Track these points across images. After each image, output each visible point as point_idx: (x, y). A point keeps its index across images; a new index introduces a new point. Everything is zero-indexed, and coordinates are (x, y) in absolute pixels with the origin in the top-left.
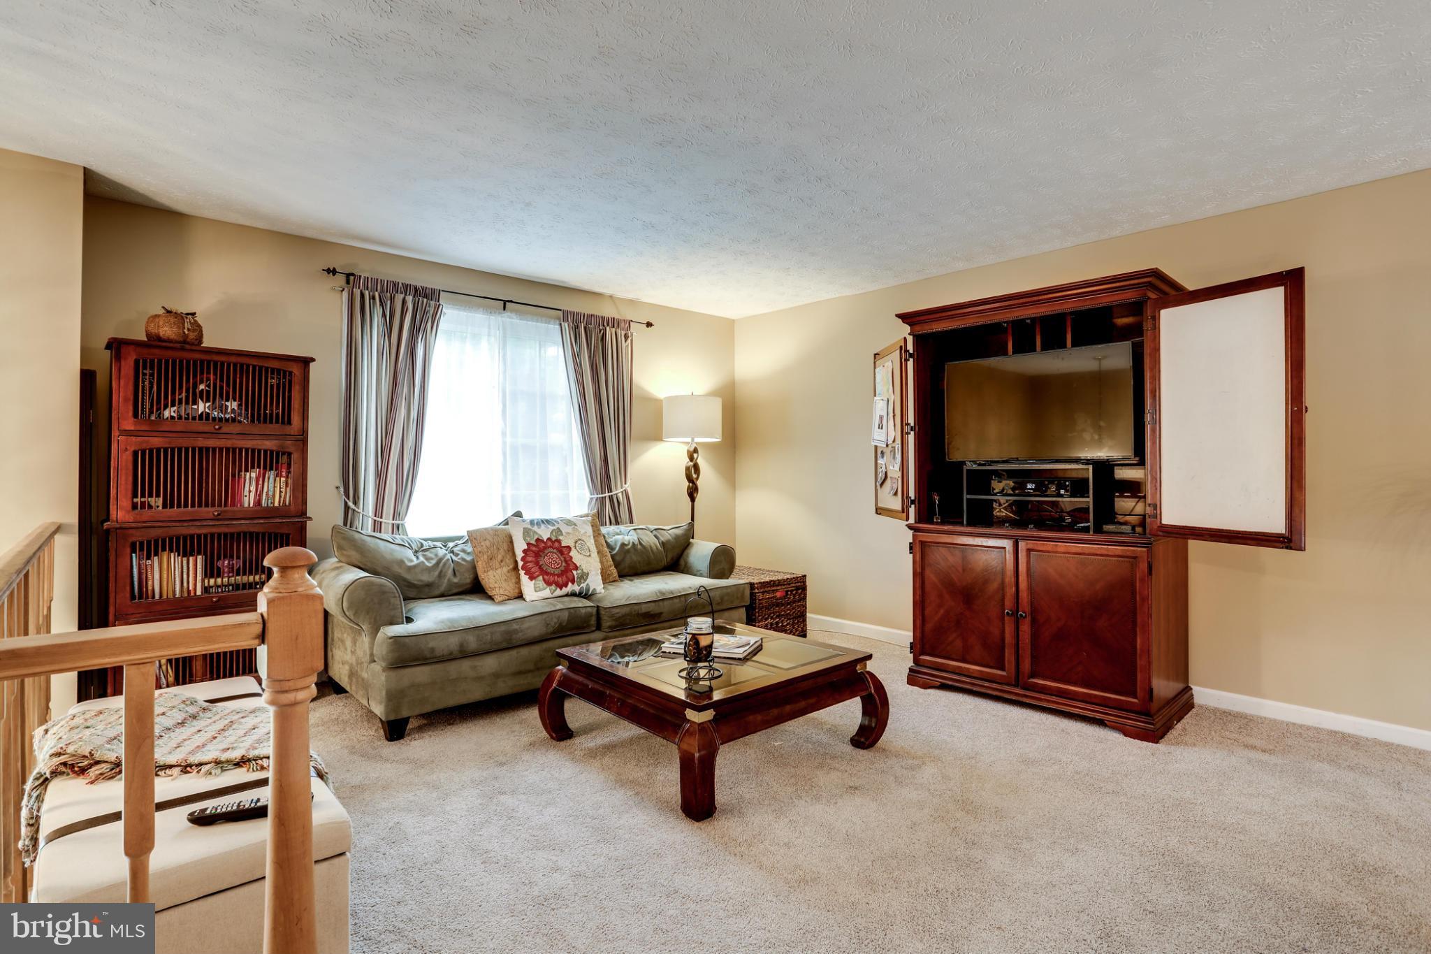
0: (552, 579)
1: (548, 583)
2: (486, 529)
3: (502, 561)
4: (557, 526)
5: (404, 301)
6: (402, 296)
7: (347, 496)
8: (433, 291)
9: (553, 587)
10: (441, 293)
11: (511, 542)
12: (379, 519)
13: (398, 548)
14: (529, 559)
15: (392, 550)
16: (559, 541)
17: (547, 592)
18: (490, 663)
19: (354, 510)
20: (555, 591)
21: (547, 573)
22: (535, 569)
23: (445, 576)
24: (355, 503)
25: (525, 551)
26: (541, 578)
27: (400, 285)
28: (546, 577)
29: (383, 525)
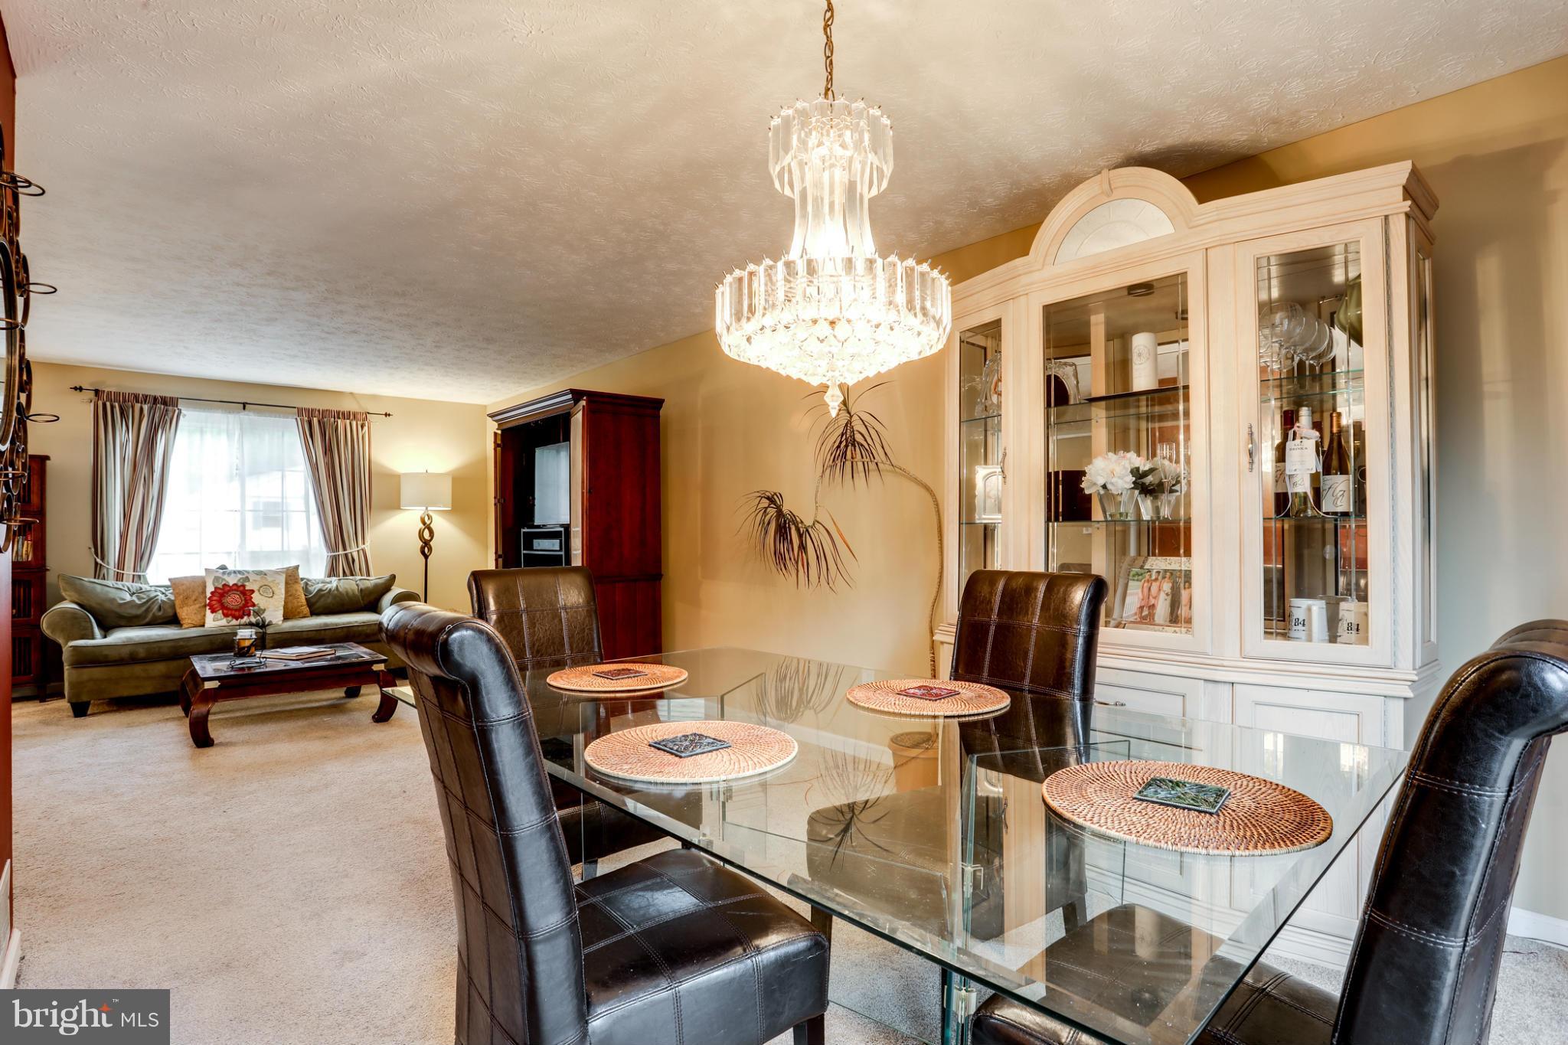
0: (230, 612)
1: (226, 615)
2: (186, 578)
3: (195, 600)
4: (246, 575)
5: (141, 410)
6: (139, 405)
7: (96, 553)
8: (171, 399)
9: (230, 618)
10: (179, 400)
11: (205, 587)
12: (122, 572)
13: (114, 590)
14: (215, 598)
15: (107, 592)
16: (244, 586)
17: (224, 622)
18: (160, 668)
19: (101, 565)
20: (230, 621)
21: (227, 608)
22: (216, 605)
23: (151, 611)
24: (103, 559)
25: (212, 593)
26: (221, 612)
27: (141, 396)
28: (225, 611)
29: (125, 576)
